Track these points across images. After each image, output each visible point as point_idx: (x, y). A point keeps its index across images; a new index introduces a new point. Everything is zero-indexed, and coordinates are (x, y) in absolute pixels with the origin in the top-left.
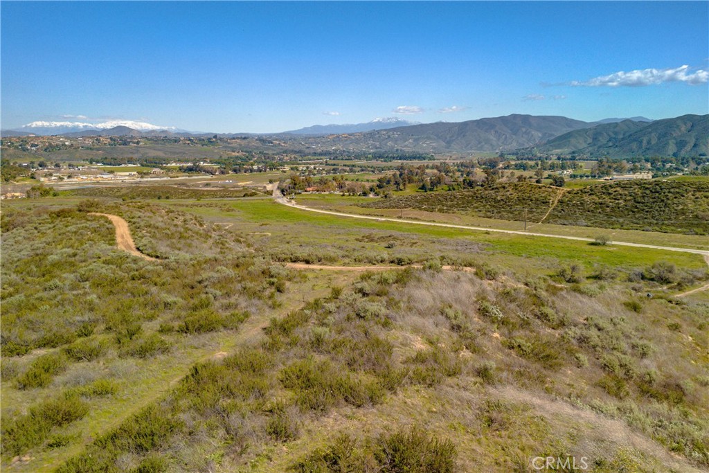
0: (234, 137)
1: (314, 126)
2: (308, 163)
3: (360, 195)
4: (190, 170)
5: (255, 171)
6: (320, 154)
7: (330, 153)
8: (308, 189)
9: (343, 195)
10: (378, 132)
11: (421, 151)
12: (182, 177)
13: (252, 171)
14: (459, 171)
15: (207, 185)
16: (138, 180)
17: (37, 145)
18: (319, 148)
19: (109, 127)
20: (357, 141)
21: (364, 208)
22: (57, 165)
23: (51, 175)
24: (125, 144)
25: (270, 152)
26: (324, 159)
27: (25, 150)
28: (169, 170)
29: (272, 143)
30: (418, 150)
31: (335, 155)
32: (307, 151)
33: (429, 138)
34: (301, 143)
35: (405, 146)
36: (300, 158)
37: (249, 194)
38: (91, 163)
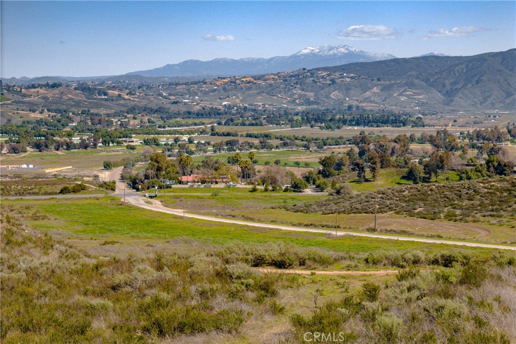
0: (33, 85)
1: (186, 62)
2: (175, 132)
3: (286, 190)
5: (75, 146)
6: (199, 115)
7: (213, 113)
9: (254, 190)
10: (312, 72)
11: (396, 110)
13: (69, 146)
14: (473, 146)
18: (196, 103)
20: (271, 90)
21: (299, 213)
25: (103, 111)
26: (208, 124)
29: (105, 94)
30: (389, 108)
31: (229, 117)
32: (174, 109)
33: (411, 85)
34: (161, 95)
35: (366, 100)
36: (161, 123)
37: (71, 186)
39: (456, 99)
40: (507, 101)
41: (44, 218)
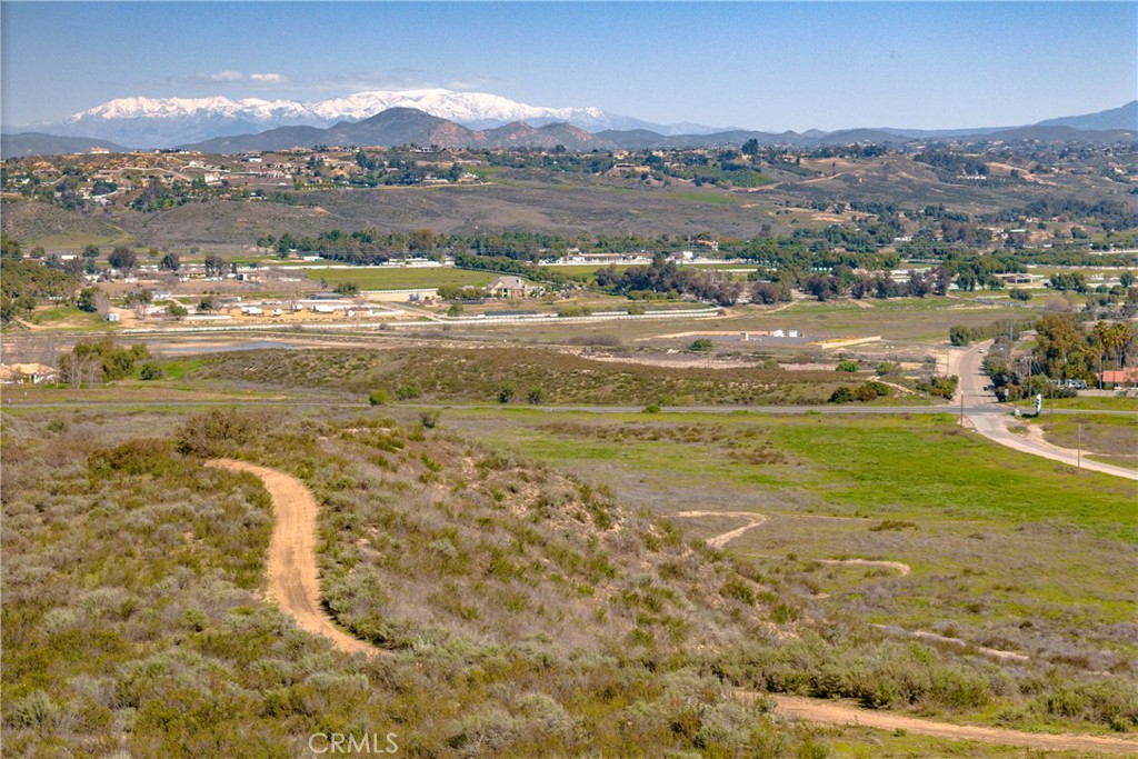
0: (826, 148)
4: (637, 284)
5: (897, 290)
8: (1108, 376)
12: (606, 314)
13: (884, 289)
15: (697, 347)
16: (441, 320)
17: (112, 187)
19: (358, 115)
22: (170, 263)
23: (145, 298)
24: (409, 176)
25: (973, 210)
27: (72, 203)
28: (558, 281)
29: (982, 171)
34: (1109, 172)
36: (1099, 238)
37: (852, 389)
38: (283, 253)
41: (776, 459)
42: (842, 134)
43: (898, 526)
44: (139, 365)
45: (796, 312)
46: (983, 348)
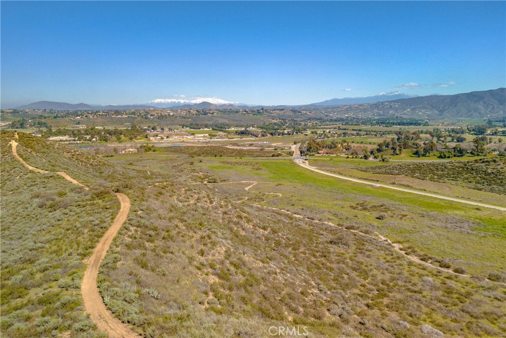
0: (275, 109)
1: (333, 99)
2: (325, 128)
3: (361, 158)
4: (242, 133)
5: (285, 134)
6: (336, 121)
7: (342, 120)
8: (320, 152)
9: (348, 157)
10: (382, 103)
11: (417, 118)
12: (236, 139)
13: (283, 134)
14: (450, 136)
15: (251, 145)
16: (208, 140)
17: (154, 115)
18: (334, 116)
19: (198, 103)
20: (365, 110)
21: (363, 172)
22: (162, 129)
23: (157, 136)
24: (205, 114)
25: (299, 119)
26: (339, 124)
27: (146, 118)
28: (229, 133)
29: (301, 113)
30: (414, 117)
31: (346, 121)
32: (326, 118)
33: (424, 108)
34: (322, 112)
35: (404, 114)
36: (319, 124)
37: (276, 154)
38: (183, 127)
39: (444, 113)
40: (469, 114)
41: (261, 169)
42: (278, 106)
43: (281, 185)
44: (152, 149)
45: (269, 138)
46: (299, 145)
